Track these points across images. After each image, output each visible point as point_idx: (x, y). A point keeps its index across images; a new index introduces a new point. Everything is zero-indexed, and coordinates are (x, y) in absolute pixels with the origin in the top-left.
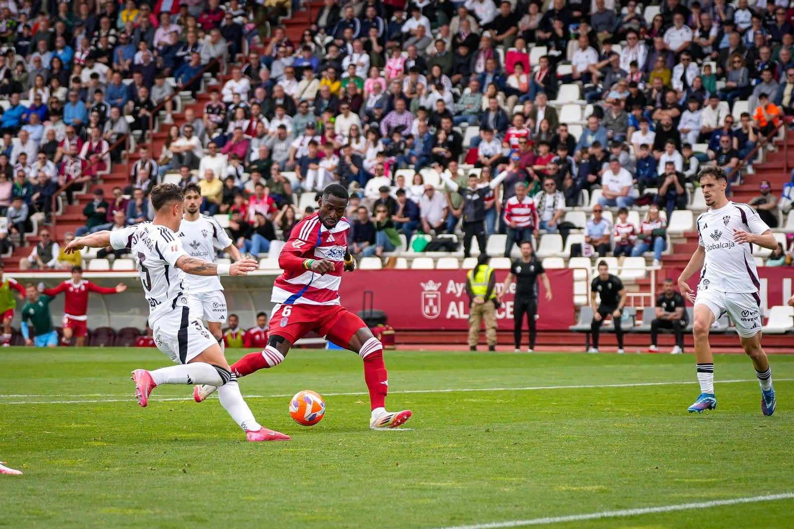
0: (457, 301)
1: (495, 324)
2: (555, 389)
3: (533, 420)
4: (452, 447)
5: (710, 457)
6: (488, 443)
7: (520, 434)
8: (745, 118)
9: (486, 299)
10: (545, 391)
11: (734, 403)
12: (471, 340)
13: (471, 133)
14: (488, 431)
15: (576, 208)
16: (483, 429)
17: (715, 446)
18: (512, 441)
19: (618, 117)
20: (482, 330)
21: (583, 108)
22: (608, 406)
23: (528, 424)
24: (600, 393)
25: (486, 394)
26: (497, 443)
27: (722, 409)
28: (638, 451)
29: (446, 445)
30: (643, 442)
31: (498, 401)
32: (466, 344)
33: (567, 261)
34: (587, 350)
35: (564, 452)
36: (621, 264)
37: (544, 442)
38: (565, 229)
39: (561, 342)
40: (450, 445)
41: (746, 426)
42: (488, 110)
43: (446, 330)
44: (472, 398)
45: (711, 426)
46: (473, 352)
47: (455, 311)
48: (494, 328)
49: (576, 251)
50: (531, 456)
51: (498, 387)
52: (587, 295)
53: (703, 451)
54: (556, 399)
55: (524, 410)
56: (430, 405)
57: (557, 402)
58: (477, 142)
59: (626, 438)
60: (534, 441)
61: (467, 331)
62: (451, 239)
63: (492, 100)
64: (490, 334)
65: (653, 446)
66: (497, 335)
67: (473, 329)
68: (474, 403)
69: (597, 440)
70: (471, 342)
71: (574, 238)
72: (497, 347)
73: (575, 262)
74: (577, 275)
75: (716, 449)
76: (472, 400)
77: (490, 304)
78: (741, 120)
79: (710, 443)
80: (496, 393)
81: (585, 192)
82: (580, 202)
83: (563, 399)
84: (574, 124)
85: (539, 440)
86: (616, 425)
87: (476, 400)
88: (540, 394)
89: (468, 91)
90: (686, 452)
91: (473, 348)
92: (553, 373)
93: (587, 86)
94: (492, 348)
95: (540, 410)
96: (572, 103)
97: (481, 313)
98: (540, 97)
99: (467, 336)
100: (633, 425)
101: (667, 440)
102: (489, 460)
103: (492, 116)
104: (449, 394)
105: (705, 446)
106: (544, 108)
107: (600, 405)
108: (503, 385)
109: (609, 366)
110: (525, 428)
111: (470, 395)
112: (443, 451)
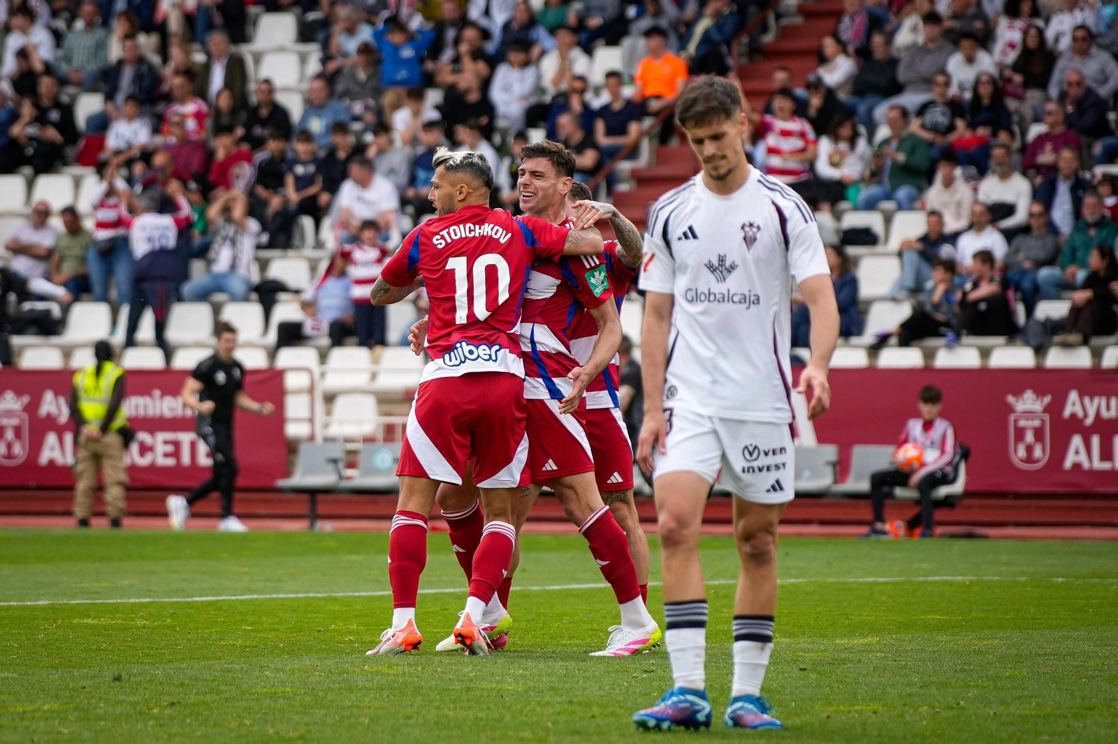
0: (60, 431)
1: (123, 477)
2: (250, 600)
3: (205, 658)
4: (50, 711)
5: (547, 730)
6: (121, 702)
7: (182, 685)
8: (613, 81)
9: (105, 426)
10: (231, 605)
11: (595, 626)
12: (80, 507)
13: (88, 106)
14: (118, 679)
15: (291, 253)
16: (108, 674)
17: (558, 708)
18: (166, 700)
19: (369, 78)
20: (99, 489)
21: (303, 59)
22: (350, 633)
23: (196, 666)
24: (337, 608)
25: (116, 609)
26: (137, 703)
27: (571, 638)
28: (409, 718)
29: (37, 706)
30: (419, 700)
31: (140, 623)
32: (68, 513)
33: (272, 354)
34: (312, 525)
35: (266, 721)
36: (376, 361)
37: (227, 700)
38: (268, 293)
39: (262, 511)
40: (46, 707)
41: (617, 672)
42: (121, 63)
43: (38, 488)
44: (88, 616)
45: (549, 671)
46: (84, 531)
47: (55, 451)
48: (120, 484)
49: (291, 335)
50: (203, 728)
51: (140, 597)
52: (311, 420)
53: (534, 718)
54: (251, 619)
55: (189, 640)
56: (7, 630)
57: (252, 625)
58: (101, 124)
59: (386, 693)
60: (208, 697)
61: (71, 488)
62: (48, 312)
63: (128, 43)
64: (114, 495)
65: (438, 708)
66: (128, 499)
67: (83, 485)
68: (91, 627)
69: (330, 697)
70: (80, 511)
71: (286, 311)
72: (127, 521)
73: (288, 357)
74: (293, 381)
75: (559, 714)
76: (90, 621)
77: (113, 439)
78: (607, 86)
79: (548, 703)
80: (134, 608)
81: (307, 222)
82: (296, 241)
83: (264, 619)
84: (287, 90)
85: (217, 698)
86: (366, 667)
87: (95, 621)
88: (220, 609)
89: (79, 24)
90: (500, 720)
91: (84, 523)
92: (246, 569)
93: (312, 16)
94: (116, 523)
95: (221, 639)
96: (281, 49)
97: (97, 458)
98: (217, 39)
99: (71, 499)
100: (400, 669)
101: (465, 697)
102: (121, 735)
103: (127, 75)
104: (43, 609)
105: (539, 709)
106: (225, 61)
107: (335, 631)
108: (149, 592)
109: (353, 557)
110: (190, 673)
111: (84, 611)
112: (33, 718)
